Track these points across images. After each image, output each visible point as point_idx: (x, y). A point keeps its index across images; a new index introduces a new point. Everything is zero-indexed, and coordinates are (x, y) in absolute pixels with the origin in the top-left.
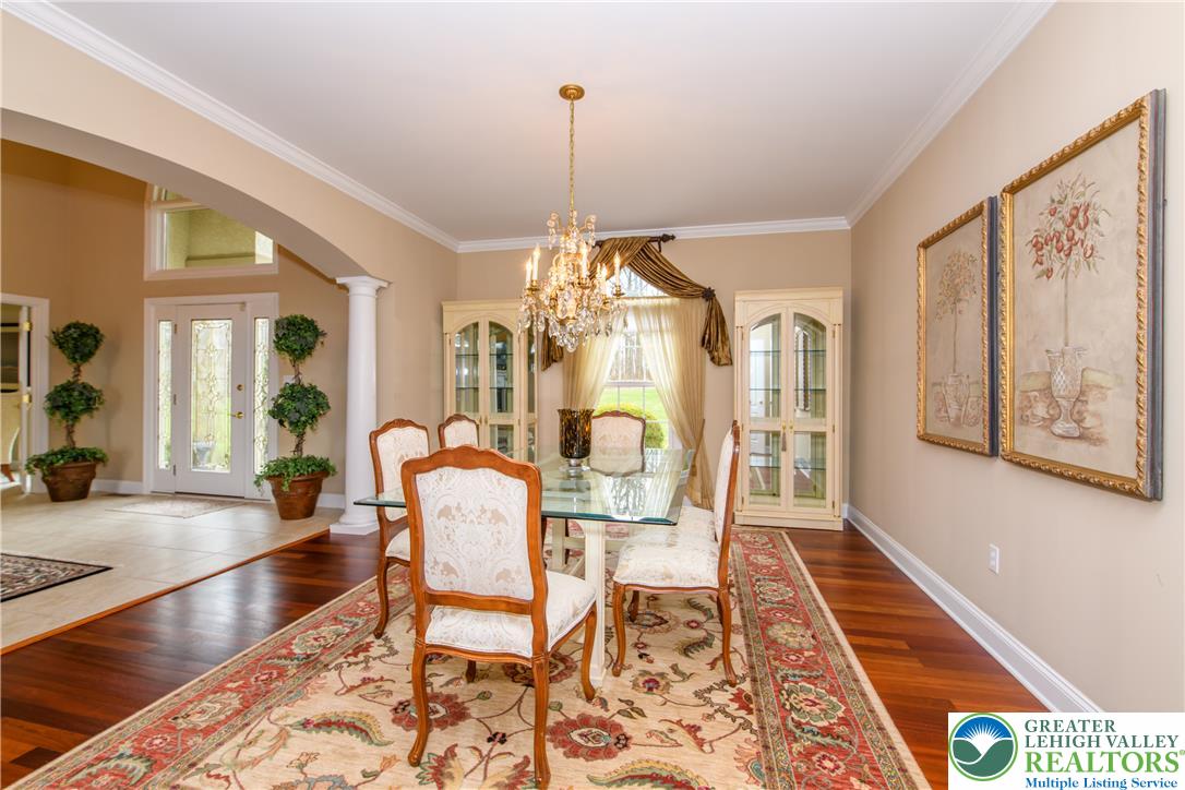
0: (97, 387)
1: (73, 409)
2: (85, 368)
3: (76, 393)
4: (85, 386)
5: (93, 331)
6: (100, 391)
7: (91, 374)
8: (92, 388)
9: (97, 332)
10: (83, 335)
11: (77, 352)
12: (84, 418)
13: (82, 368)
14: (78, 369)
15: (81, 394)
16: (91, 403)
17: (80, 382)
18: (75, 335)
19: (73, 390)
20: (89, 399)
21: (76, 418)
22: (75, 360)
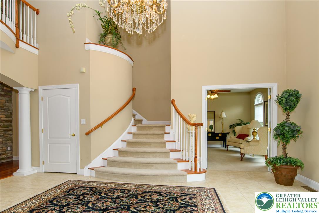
0: (298, 124)
1: (286, 136)
2: (292, 114)
3: (287, 128)
4: (291, 124)
5: (296, 92)
6: (300, 127)
7: (295, 117)
8: (295, 124)
9: (298, 92)
10: (291, 95)
11: (288, 105)
12: (292, 141)
13: (290, 114)
14: (288, 115)
15: (290, 128)
16: (295, 133)
17: (289, 122)
18: (286, 96)
19: (286, 126)
20: (294, 131)
21: (287, 141)
22: (286, 110)
